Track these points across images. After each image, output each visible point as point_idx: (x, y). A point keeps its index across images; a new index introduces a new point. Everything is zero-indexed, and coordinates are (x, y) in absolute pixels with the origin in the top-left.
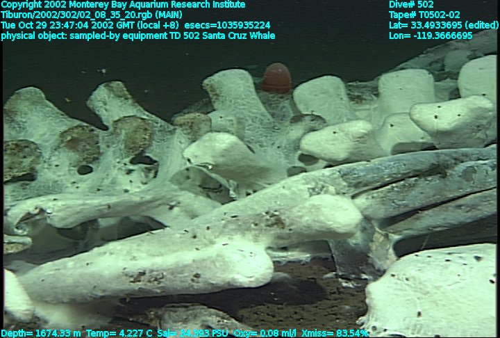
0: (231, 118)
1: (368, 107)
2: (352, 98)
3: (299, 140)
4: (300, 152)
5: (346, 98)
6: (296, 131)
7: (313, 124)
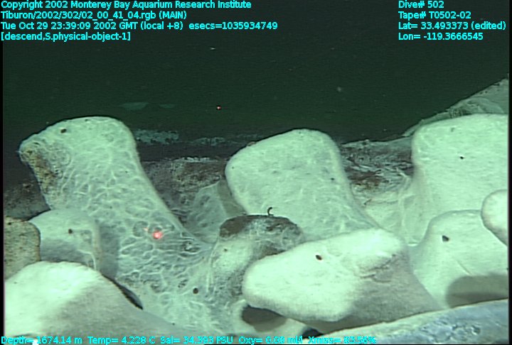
0: (85, 226)
1: (391, 196)
2: (355, 178)
3: (241, 273)
4: (242, 302)
5: (341, 178)
6: (233, 254)
7: (270, 237)
